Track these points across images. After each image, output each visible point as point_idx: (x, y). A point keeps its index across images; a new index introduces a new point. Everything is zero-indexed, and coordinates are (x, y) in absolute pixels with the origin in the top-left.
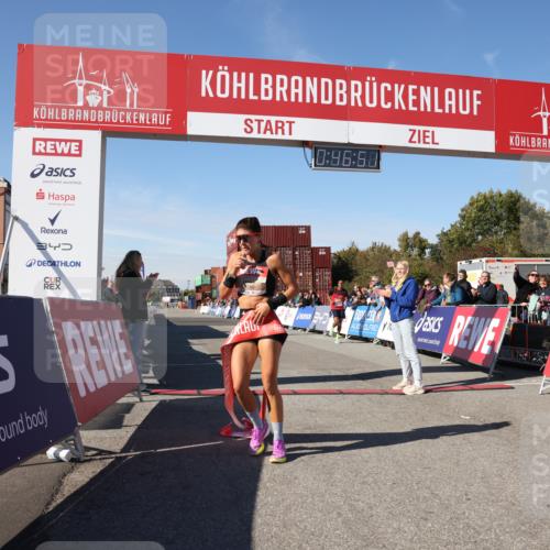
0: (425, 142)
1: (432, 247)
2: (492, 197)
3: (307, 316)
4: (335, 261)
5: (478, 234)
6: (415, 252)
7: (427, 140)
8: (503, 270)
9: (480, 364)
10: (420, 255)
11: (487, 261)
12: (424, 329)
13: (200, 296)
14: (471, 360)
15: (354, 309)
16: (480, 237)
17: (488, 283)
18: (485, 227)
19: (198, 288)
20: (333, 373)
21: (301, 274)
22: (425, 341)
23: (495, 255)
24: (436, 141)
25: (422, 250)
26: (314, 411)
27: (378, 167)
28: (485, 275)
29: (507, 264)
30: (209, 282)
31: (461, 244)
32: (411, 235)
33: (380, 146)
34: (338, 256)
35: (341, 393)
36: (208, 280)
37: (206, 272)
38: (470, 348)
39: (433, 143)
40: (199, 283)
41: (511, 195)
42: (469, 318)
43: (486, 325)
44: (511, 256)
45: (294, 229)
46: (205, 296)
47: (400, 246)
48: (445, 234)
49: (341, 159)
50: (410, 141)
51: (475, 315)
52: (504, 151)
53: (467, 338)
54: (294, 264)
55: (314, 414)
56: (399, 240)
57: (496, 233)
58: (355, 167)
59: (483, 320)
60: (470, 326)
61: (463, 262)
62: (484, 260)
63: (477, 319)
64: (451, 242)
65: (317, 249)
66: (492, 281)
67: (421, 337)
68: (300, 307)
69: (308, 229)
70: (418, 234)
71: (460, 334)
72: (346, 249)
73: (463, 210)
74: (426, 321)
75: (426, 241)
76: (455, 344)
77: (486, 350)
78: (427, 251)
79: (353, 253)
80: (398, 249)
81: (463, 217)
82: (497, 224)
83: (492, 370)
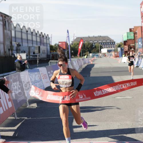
13: (126, 48)
19: (125, 43)
30: (133, 38)
36: (132, 36)
37: (131, 30)
40: (125, 39)
46: (130, 48)
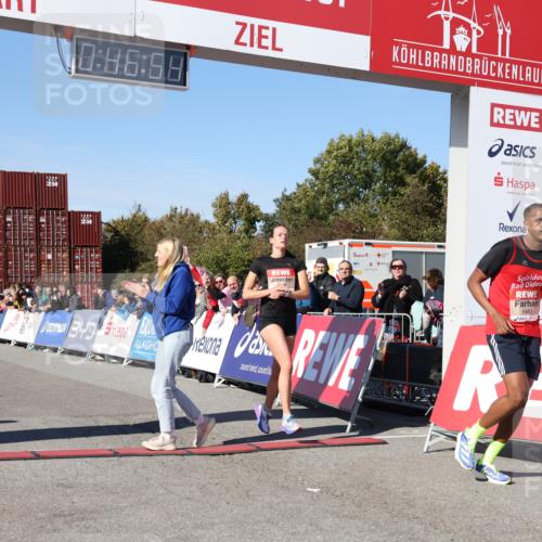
0: (260, 46)
1: (267, 218)
2: (361, 143)
3: (60, 328)
4: (109, 235)
5: (338, 202)
6: (240, 225)
7: (265, 42)
8: (375, 260)
9: (336, 405)
10: (247, 231)
11: (350, 245)
12: (251, 351)
14: (322, 400)
15: (140, 317)
16: (341, 206)
17: (350, 279)
18: (350, 191)
20: (103, 422)
21: (50, 256)
22: (253, 368)
23: (362, 235)
24: (278, 46)
25: (251, 222)
26: (70, 487)
27: (184, 82)
28: (345, 265)
29: (381, 250)
31: (311, 216)
32: (233, 198)
33: (188, 47)
34: (113, 228)
35: (116, 454)
38: (322, 380)
39: (274, 48)
41: (389, 141)
42: (322, 334)
43: (347, 344)
44: (387, 237)
45: (38, 179)
47: (215, 215)
48: (287, 199)
49: (122, 61)
50: (237, 42)
51: (330, 329)
52: (382, 70)
53: (318, 366)
54: (38, 240)
55: (68, 491)
56: (214, 205)
57: (366, 201)
58: (146, 79)
59: (343, 336)
60: (323, 347)
61: (315, 245)
62: (346, 242)
63: (334, 335)
64: (296, 211)
65: (78, 215)
66: (356, 276)
67: (246, 364)
68: (48, 311)
69: (62, 179)
70: (244, 197)
71: (307, 359)
72: (128, 215)
73: (317, 161)
74: (255, 337)
75: (257, 208)
76: (300, 375)
77: (345, 384)
78: (259, 225)
79: (139, 223)
80: (212, 220)
81: (315, 173)
82: (367, 186)
83: (354, 414)
